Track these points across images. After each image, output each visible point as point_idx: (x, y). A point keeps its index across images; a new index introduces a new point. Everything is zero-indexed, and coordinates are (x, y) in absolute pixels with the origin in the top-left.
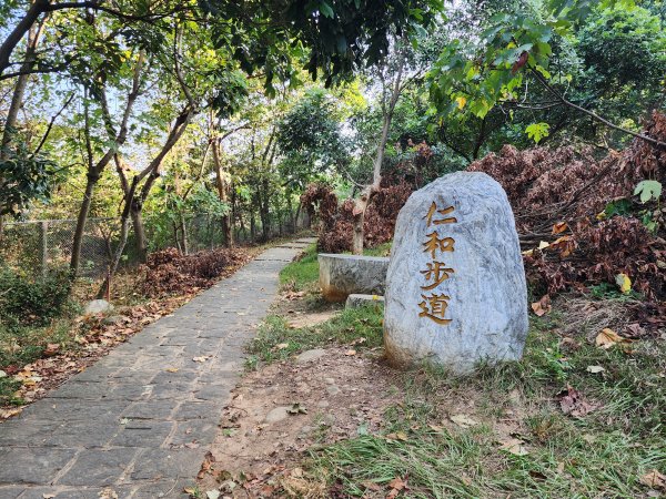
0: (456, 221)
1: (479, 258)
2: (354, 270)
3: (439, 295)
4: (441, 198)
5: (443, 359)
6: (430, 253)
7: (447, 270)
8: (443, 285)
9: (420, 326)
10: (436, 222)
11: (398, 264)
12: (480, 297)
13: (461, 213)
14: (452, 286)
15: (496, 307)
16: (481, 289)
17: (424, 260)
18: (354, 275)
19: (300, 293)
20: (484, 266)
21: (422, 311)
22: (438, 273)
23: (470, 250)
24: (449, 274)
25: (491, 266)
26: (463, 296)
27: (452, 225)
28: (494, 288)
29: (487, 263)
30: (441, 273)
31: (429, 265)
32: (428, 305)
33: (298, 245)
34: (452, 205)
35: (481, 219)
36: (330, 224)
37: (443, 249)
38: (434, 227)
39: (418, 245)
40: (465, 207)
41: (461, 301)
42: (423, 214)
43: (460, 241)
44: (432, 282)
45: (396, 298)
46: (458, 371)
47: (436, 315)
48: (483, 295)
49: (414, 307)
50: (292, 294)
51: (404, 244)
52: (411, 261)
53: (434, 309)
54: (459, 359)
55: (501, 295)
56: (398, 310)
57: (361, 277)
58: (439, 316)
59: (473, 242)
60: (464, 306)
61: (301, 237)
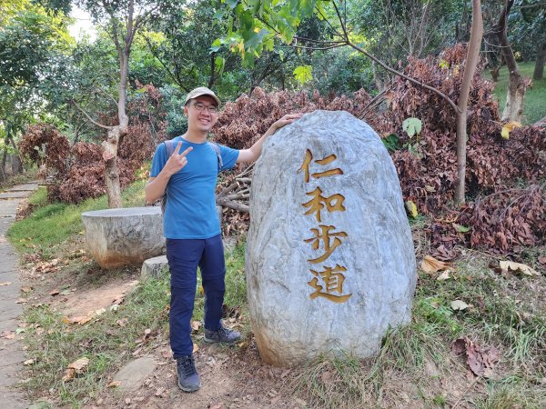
0: (341, 172)
1: (375, 216)
2: (138, 229)
3: (334, 267)
4: (317, 144)
5: (345, 344)
6: (314, 216)
7: (338, 234)
8: (336, 254)
9: (314, 309)
10: (316, 175)
11: (270, 235)
12: (381, 261)
13: (347, 162)
14: (347, 254)
15: (397, 269)
16: (381, 252)
17: (307, 225)
18: (139, 234)
19: (55, 262)
20: (381, 224)
21: (315, 290)
22: (327, 239)
23: (363, 207)
24: (342, 238)
25: (388, 223)
26: (361, 263)
27: (338, 178)
28: (393, 248)
29: (383, 219)
30: (332, 238)
31: (316, 230)
32: (321, 282)
33: (15, 194)
34: (334, 152)
35: (371, 168)
36: (62, 171)
37: (330, 208)
38: (314, 183)
39: (296, 206)
40: (350, 154)
41: (360, 270)
42: (297, 166)
43: (351, 197)
44: (322, 252)
45: (275, 278)
46: (364, 353)
47: (332, 293)
48: (384, 258)
49: (303, 287)
50: (44, 265)
51: (276, 206)
52: (289, 229)
53: (328, 285)
54: (364, 338)
55: (400, 255)
56: (279, 293)
57: (147, 235)
58: (336, 293)
59: (367, 197)
60: (364, 276)
61: (14, 184)
